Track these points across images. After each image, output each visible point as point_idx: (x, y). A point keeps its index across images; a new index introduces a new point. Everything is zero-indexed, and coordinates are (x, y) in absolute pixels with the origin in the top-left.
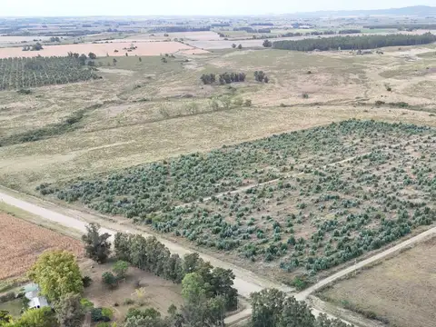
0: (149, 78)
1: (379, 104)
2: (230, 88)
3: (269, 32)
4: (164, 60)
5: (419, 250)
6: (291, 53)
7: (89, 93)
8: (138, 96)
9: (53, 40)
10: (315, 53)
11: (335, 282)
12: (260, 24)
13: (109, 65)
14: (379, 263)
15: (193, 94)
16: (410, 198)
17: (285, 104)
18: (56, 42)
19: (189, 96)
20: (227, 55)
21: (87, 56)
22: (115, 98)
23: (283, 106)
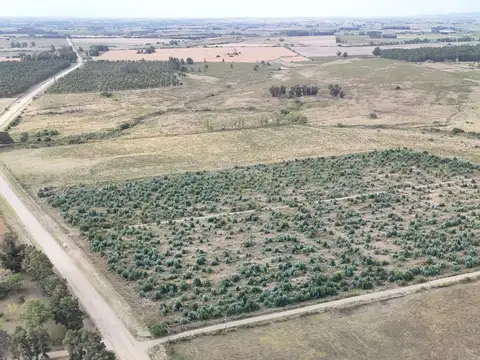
0: (229, 86)
1: (457, 132)
2: (297, 102)
3: (395, 37)
4: (256, 68)
5: (326, 317)
6: (396, 63)
7: (161, 99)
8: (203, 105)
9: (172, 43)
10: (427, 64)
11: (197, 336)
12: (394, 28)
13: (200, 71)
14: (266, 324)
15: (257, 107)
16: (377, 253)
17: (343, 124)
18: (174, 45)
19: (251, 109)
20: (325, 65)
21: (185, 61)
22: (182, 106)
23: (340, 126)
